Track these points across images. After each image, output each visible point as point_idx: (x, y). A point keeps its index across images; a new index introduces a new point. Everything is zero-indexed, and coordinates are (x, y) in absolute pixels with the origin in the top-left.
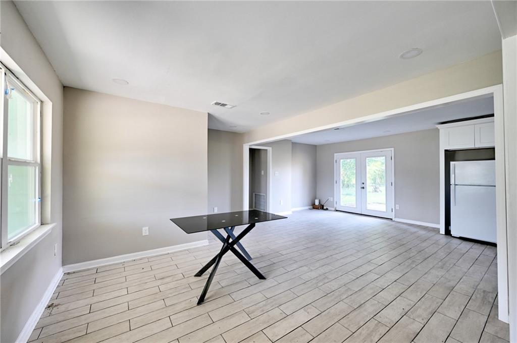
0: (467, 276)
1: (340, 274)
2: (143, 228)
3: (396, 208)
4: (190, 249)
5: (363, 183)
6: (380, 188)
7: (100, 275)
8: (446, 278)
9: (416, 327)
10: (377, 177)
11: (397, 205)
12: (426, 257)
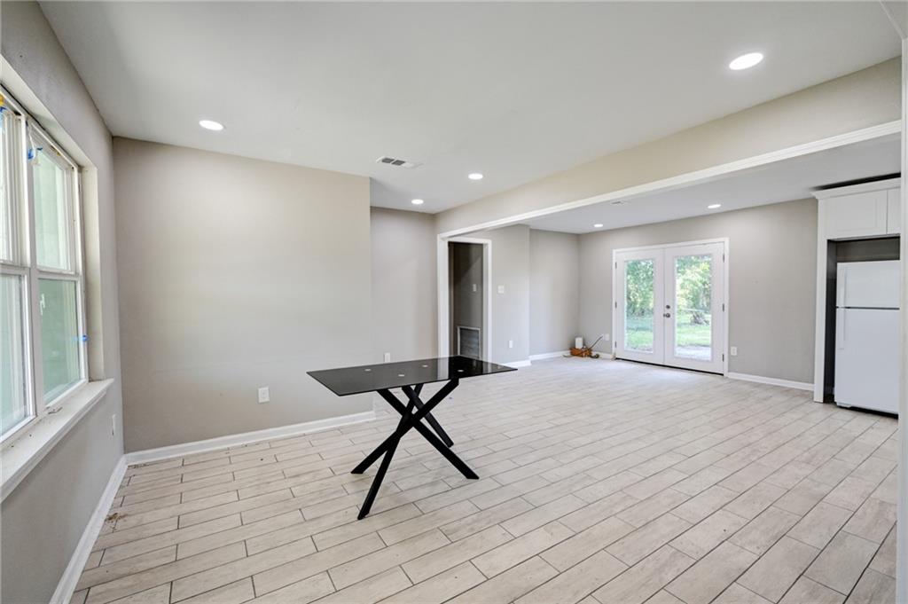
0: (852, 476)
1: (615, 471)
2: (260, 390)
3: (732, 354)
4: (342, 428)
5: (668, 307)
6: (706, 316)
7: (190, 469)
8: (813, 480)
9: (745, 559)
10: (701, 295)
11: (732, 348)
12: (781, 442)
